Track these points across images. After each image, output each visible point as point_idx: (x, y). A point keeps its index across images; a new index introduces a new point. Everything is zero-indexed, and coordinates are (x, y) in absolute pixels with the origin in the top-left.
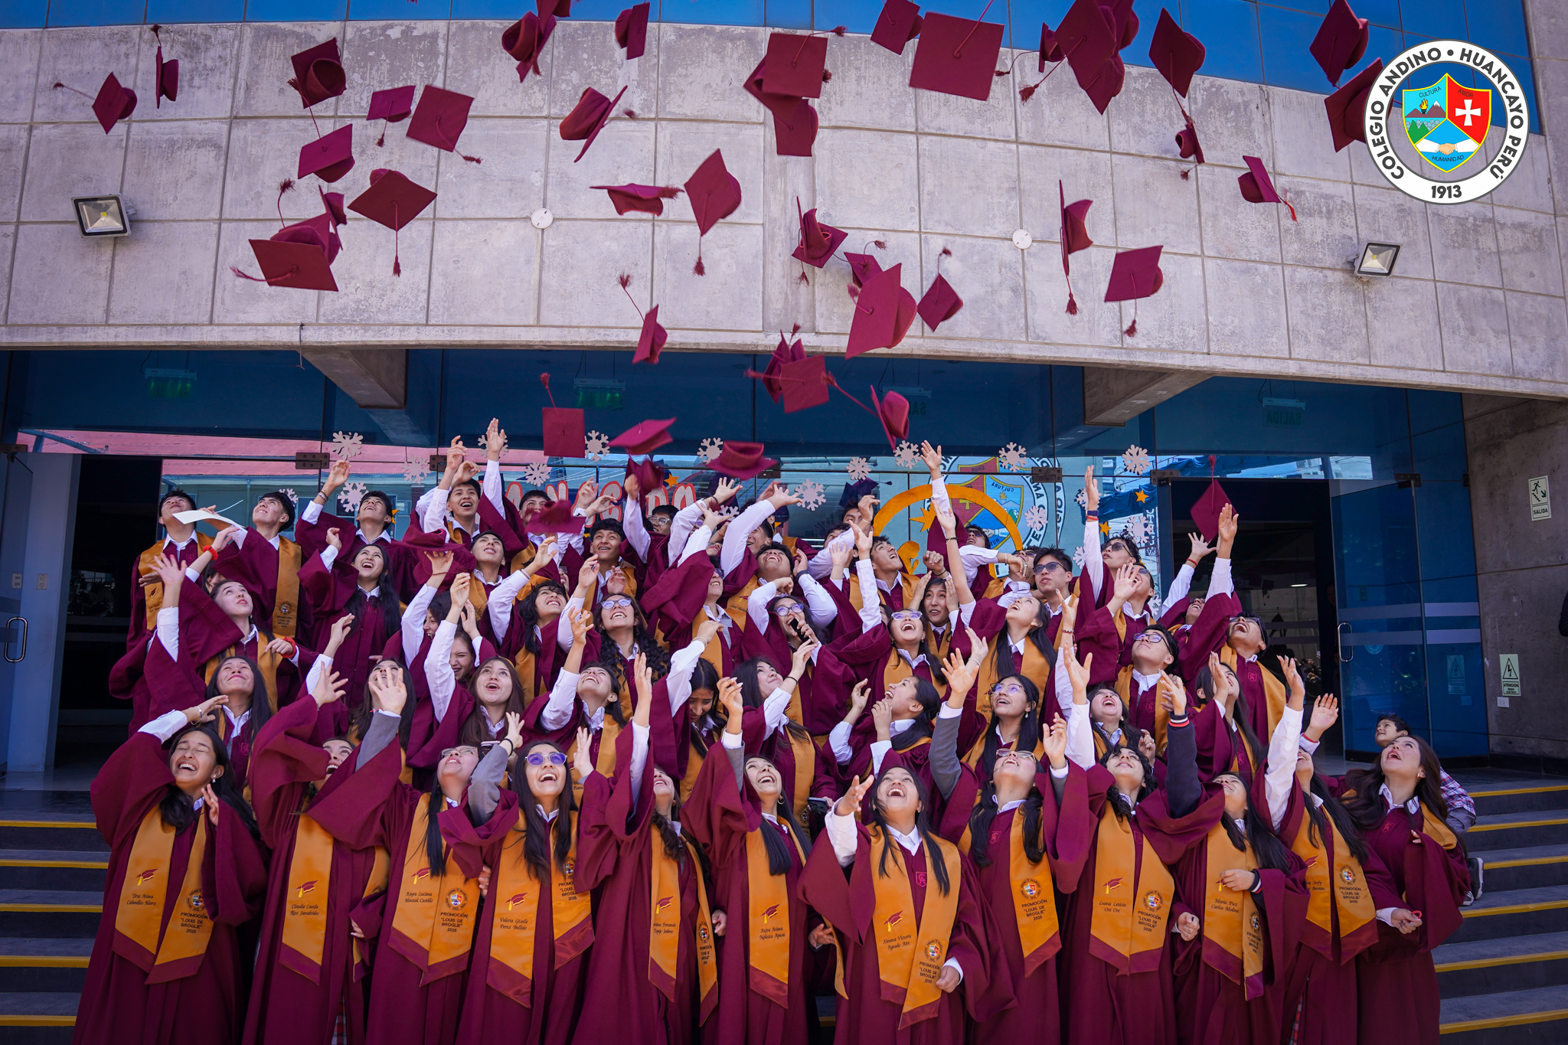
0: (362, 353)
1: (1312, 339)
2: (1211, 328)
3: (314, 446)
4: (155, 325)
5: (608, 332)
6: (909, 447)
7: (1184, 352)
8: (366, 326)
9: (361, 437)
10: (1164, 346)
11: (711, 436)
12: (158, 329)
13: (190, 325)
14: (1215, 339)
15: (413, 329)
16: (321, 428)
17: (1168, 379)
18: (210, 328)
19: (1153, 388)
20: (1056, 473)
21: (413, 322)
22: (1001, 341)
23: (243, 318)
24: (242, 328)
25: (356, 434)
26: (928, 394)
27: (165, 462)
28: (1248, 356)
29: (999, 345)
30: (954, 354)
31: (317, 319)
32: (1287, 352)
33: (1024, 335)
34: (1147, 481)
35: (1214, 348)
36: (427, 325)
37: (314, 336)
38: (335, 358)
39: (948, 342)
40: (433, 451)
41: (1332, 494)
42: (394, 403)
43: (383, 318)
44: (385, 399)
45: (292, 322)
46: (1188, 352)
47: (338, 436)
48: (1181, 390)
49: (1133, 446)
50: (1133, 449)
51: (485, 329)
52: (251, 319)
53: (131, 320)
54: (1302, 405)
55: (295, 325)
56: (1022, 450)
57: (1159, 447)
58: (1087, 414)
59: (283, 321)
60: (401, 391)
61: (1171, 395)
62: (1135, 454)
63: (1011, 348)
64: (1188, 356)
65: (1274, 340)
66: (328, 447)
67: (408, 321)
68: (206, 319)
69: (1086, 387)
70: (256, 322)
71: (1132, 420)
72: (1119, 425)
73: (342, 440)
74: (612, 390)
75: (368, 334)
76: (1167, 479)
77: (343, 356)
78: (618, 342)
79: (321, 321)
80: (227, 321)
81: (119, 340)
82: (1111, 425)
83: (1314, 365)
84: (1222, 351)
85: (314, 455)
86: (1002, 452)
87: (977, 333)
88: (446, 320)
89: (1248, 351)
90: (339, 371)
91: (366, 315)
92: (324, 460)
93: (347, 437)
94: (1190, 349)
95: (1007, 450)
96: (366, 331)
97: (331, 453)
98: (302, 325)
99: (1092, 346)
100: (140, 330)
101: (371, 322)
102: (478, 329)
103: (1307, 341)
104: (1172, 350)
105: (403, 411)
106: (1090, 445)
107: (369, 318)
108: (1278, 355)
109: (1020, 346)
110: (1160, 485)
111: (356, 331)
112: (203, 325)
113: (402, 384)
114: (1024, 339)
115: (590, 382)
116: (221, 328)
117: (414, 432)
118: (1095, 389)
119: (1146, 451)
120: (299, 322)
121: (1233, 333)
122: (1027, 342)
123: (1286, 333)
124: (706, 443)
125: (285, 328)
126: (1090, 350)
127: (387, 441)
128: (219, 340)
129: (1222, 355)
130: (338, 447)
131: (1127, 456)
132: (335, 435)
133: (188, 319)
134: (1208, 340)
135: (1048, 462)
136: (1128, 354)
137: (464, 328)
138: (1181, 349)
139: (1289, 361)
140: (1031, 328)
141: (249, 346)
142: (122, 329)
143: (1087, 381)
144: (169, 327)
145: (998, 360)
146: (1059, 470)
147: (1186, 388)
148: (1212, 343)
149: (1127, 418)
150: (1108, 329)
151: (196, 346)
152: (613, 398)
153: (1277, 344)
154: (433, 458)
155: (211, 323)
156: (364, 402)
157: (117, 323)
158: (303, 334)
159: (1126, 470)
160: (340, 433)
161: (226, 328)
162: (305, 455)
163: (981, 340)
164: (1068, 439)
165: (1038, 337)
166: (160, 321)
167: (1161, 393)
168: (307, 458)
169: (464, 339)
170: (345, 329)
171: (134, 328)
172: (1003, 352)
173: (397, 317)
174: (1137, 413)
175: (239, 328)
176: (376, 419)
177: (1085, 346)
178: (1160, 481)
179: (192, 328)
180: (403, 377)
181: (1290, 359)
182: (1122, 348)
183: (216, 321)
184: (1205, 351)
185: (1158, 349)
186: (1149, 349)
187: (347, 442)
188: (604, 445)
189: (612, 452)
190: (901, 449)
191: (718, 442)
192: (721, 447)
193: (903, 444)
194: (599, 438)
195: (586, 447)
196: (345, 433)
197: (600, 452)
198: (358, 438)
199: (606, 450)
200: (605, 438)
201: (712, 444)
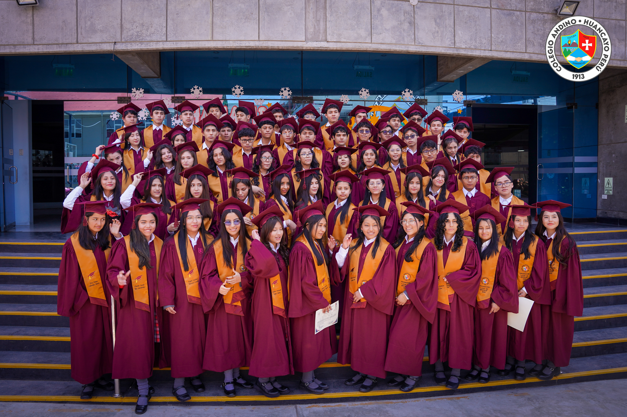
0: (141, 54)
1: (536, 44)
2: (493, 39)
3: (125, 95)
4: (54, 44)
5: (242, 42)
6: (365, 90)
7: (480, 50)
8: (141, 42)
9: (143, 90)
10: (472, 47)
11: (285, 86)
12: (56, 46)
13: (69, 44)
14: (494, 44)
15: (161, 43)
16: (127, 87)
17: (473, 62)
18: (77, 45)
19: (466, 65)
20: (425, 101)
21: (161, 40)
22: (404, 45)
23: (91, 40)
24: (90, 44)
25: (141, 89)
26: (373, 68)
27: (65, 102)
28: (508, 51)
29: (403, 46)
30: (384, 50)
31: (121, 40)
32: (525, 50)
33: (413, 42)
34: (462, 105)
35: (493, 48)
36: (167, 41)
37: (120, 47)
38: (130, 56)
39: (382, 45)
40: (173, 95)
41: (539, 112)
42: (156, 76)
43: (148, 39)
44: (152, 74)
45: (111, 41)
46: (482, 50)
47: (134, 90)
48: (478, 66)
49: (457, 90)
50: (457, 92)
51: (191, 42)
52: (94, 41)
53: (44, 42)
54: (529, 74)
55: (112, 42)
56: (411, 92)
57: (467, 92)
58: (438, 77)
59: (107, 41)
60: (159, 70)
61: (474, 69)
62: (457, 94)
63: (408, 48)
64: (482, 51)
65: (519, 44)
66: (130, 95)
67: (159, 40)
68: (75, 41)
69: (438, 65)
70: (96, 42)
71: (457, 79)
72: (452, 82)
73: (136, 91)
74: (244, 68)
75: (143, 45)
76: (471, 104)
77: (133, 55)
78: (246, 46)
79: (123, 41)
80: (84, 41)
81: (40, 51)
82: (448, 82)
83: (536, 55)
84: (497, 49)
85: (125, 98)
86: (403, 93)
87: (394, 41)
88: (174, 39)
89: (508, 49)
90: (132, 62)
91: (141, 38)
93: (138, 91)
94: (483, 48)
95: (405, 92)
96: (142, 44)
97: (132, 97)
98: (115, 43)
99: (442, 47)
100: (48, 47)
101: (143, 41)
102: (188, 42)
103: (534, 45)
104: (476, 49)
105: (159, 79)
106: (439, 91)
107: (143, 39)
108: (521, 51)
109: (412, 47)
110: (467, 107)
111: (138, 45)
112: (74, 44)
113: (159, 68)
114: (413, 44)
115: (235, 65)
116: (82, 45)
117: (164, 88)
118: (442, 66)
119: (462, 92)
120: (114, 41)
121: (502, 41)
122: (415, 45)
123: (525, 41)
124: (283, 89)
125: (108, 44)
126: (441, 49)
127: (154, 92)
128: (81, 50)
129: (497, 51)
130: (134, 94)
131: (454, 95)
132: (132, 89)
133: (67, 41)
134: (491, 45)
135: (422, 97)
136: (457, 51)
137: (182, 42)
138: (479, 48)
139: (526, 54)
140: (417, 39)
141: (94, 52)
142: (40, 46)
143: (439, 63)
144: (60, 45)
145: (403, 53)
146: (426, 100)
147: (481, 65)
148: (493, 46)
149: (455, 78)
150: (449, 40)
151: (72, 53)
152: (244, 71)
153: (521, 46)
154: (173, 98)
155: (77, 43)
156: (143, 76)
157: (38, 43)
158: (116, 46)
159: (454, 100)
160: (135, 88)
161: (84, 45)
162: (121, 98)
163: (396, 44)
164: (429, 88)
165: (420, 43)
166: (56, 42)
167: (470, 67)
168: (122, 99)
169: (182, 47)
170: (133, 44)
171: (45, 46)
172: (405, 49)
173: (154, 38)
174: (459, 77)
175: (89, 45)
176: (149, 83)
177: (439, 47)
178: (468, 104)
179: (70, 45)
180: (159, 65)
181: (526, 53)
182: (454, 48)
183: (79, 42)
184: (490, 49)
185: (470, 48)
186: (466, 48)
187: (138, 92)
188: (241, 91)
189: (245, 94)
190: (362, 91)
191: (288, 89)
192: (289, 91)
193: (363, 89)
194: (239, 88)
195: (234, 92)
196: (137, 89)
197: (240, 94)
198: (142, 90)
199: (242, 93)
200: (242, 88)
201: (285, 89)
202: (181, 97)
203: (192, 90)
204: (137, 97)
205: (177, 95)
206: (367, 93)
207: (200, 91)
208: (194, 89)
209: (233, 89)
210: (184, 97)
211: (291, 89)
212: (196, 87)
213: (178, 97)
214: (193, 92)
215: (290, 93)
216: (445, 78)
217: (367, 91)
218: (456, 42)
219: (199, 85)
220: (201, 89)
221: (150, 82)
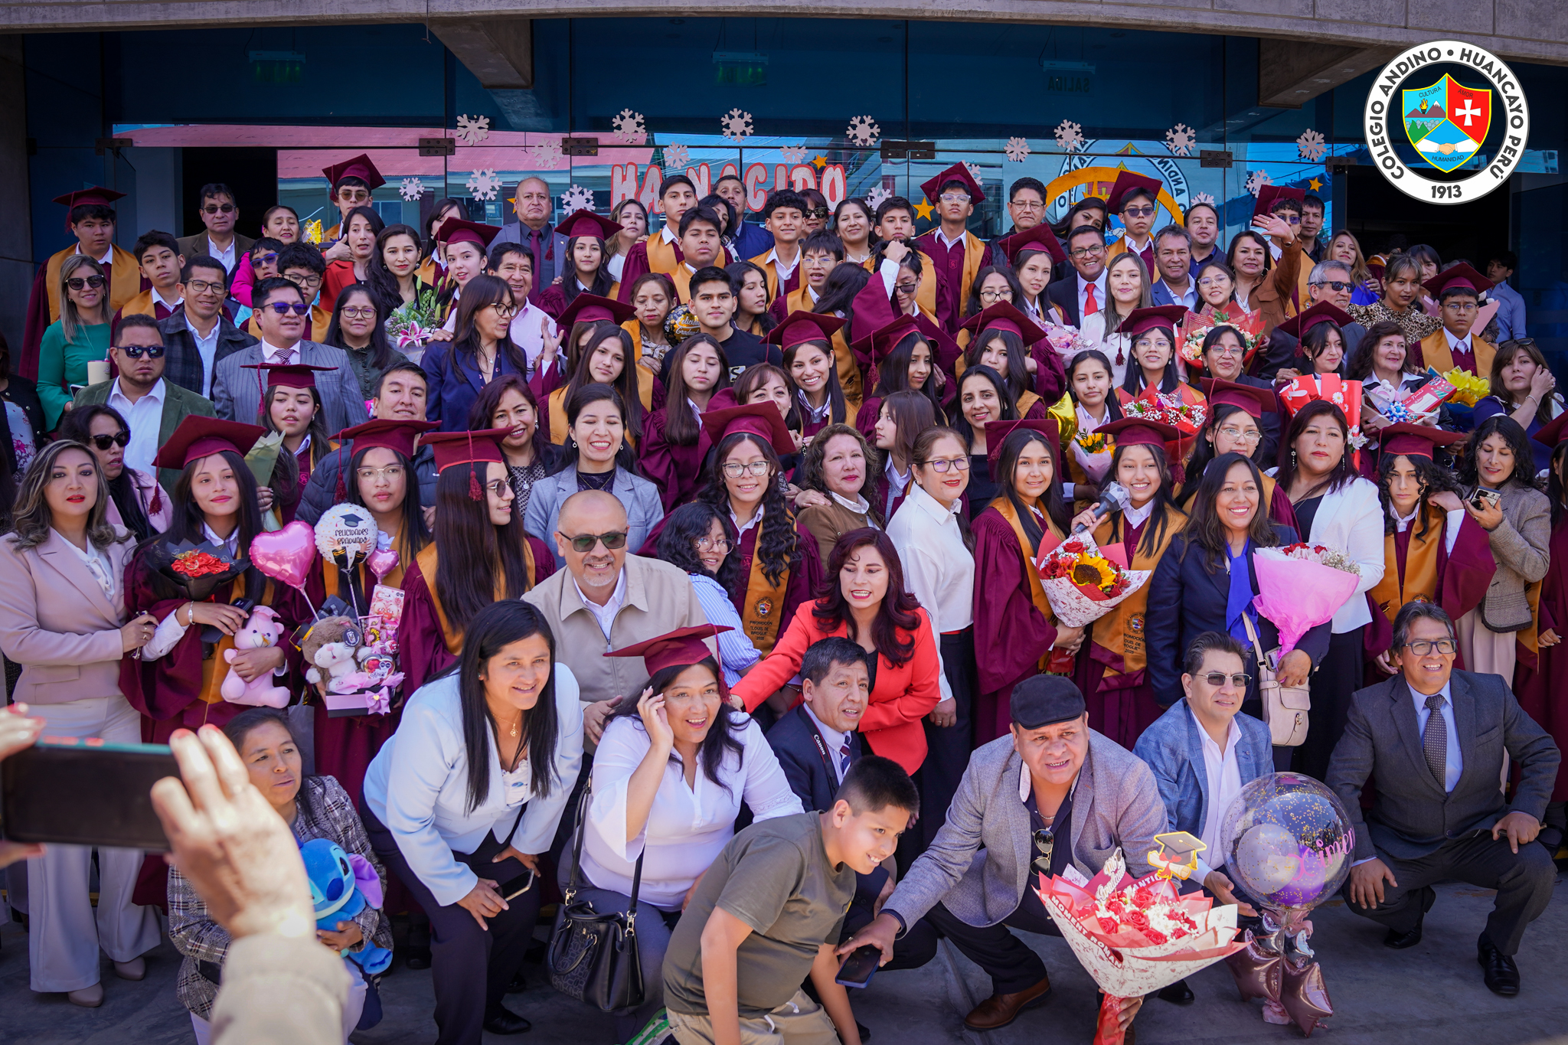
0: (493, 25)
1: (1519, 13)
3: (439, 133)
6: (1071, 127)
7: (1379, 25)
9: (487, 120)
10: (1359, 18)
11: (862, 112)
14: (1414, 11)
16: (443, 114)
17: (1358, 56)
19: (1339, 65)
20: (1225, 159)
22: (1185, 8)
25: (482, 117)
26: (1093, 69)
27: (280, 153)
28: (1448, 32)
29: (1183, 13)
30: (1133, 22)
32: (1490, 28)
34: (1322, 170)
35: (1412, 21)
37: (442, 7)
38: (463, 30)
40: (566, 135)
42: (522, 82)
44: (513, 78)
46: (1384, 26)
47: (463, 120)
49: (1308, 130)
50: (1309, 134)
56: (1191, 132)
57: (1333, 133)
58: (1262, 94)
60: (529, 69)
61: (1357, 74)
62: (1310, 139)
63: (1195, 17)
64: (1384, 29)
65: (1478, 13)
66: (451, 133)
69: (1262, 65)
71: (1310, 102)
72: (1296, 107)
73: (467, 124)
74: (755, 65)
76: (1343, 167)
77: (474, 28)
78: (774, 7)
82: (1286, 108)
83: (1518, 44)
84: (1421, 25)
85: (438, 141)
86: (1170, 134)
89: (1449, 26)
90: (466, 46)
92: (449, 146)
93: (473, 122)
94: (1386, 22)
95: (1175, 132)
97: (457, 139)
99: (1281, 16)
103: (1514, 16)
104: (1367, 23)
105: (530, 91)
106: (1258, 130)
108: (1481, 31)
109: (1205, 14)
110: (1335, 173)
113: (529, 60)
114: (1209, 7)
115: (731, 56)
117: (537, 115)
118: (1273, 67)
119: (1322, 135)
121: (1434, 5)
122: (1212, 10)
123: (1491, 6)
124: (856, 121)
126: (1279, 20)
127: (508, 127)
128: (340, 13)
129: (1421, 29)
130: (462, 131)
131: (1301, 141)
132: (459, 118)
134: (1407, 13)
135: (1217, 147)
136: (1319, 26)
138: (1377, 21)
139: (1492, 39)
143: (1263, 58)
145: (1179, 30)
146: (1230, 155)
148: (1410, 16)
149: (1305, 99)
152: (755, 73)
153: (1481, 18)
154: (565, 141)
156: (488, 81)
159: (1300, 155)
160: (465, 116)
162: (428, 141)
163: (1165, 6)
164: (1237, 122)
167: (1348, 70)
168: (431, 145)
172: (1185, 21)
174: (1317, 94)
176: (498, 100)
177: (1276, 15)
178: (1336, 167)
180: (529, 54)
181: (1494, 35)
182: (1313, 19)
184: (1403, 24)
185: (1352, 21)
186: (1341, 21)
187: (473, 126)
188: (747, 124)
189: (756, 133)
190: (1063, 129)
191: (868, 120)
192: (871, 126)
193: (1066, 124)
194: (741, 116)
195: (727, 126)
196: (470, 118)
197: (743, 133)
198: (484, 122)
199: (749, 130)
200: (748, 117)
201: (862, 122)
202: (588, 140)
203: (617, 121)
204: (471, 139)
205: (575, 135)
206: (1077, 133)
207: (639, 124)
208: (622, 118)
209: (725, 120)
210: (596, 140)
211: (877, 122)
212: (627, 113)
213: (578, 140)
214: (619, 127)
215: (876, 130)
216: (1280, 98)
217: (1077, 127)
219: (635, 109)
220: (639, 118)
221: (501, 100)
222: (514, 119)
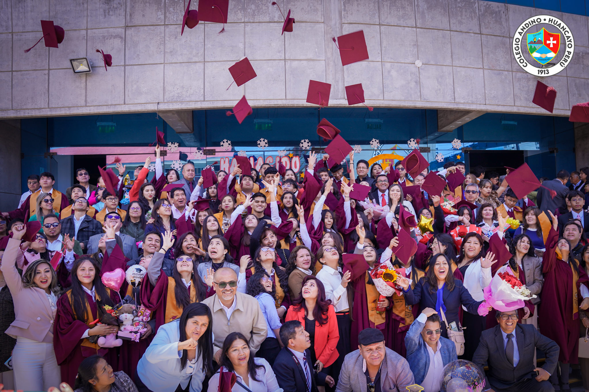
0: (180, 113)
1: (522, 98)
2: (487, 95)
4: (104, 105)
5: (270, 101)
6: (375, 141)
7: (477, 104)
8: (182, 102)
9: (178, 144)
10: (470, 102)
11: (305, 138)
12: (105, 107)
13: (117, 105)
14: (488, 99)
15: (199, 103)
17: (470, 114)
18: (124, 105)
19: (464, 117)
20: (428, 149)
21: (199, 100)
22: (411, 101)
23: (136, 101)
24: (136, 105)
26: (382, 121)
27: (107, 156)
28: (499, 105)
29: (411, 102)
30: (395, 106)
31: (164, 101)
32: (513, 103)
33: (420, 99)
34: (461, 151)
35: (487, 102)
36: (204, 101)
37: (163, 107)
38: (170, 115)
39: (393, 101)
40: (205, 148)
41: (525, 156)
42: (189, 131)
43: (188, 99)
44: (186, 129)
45: (154, 102)
46: (478, 104)
47: (169, 144)
48: (474, 118)
50: (456, 140)
51: (225, 102)
52: (139, 102)
53: (95, 104)
54: (516, 123)
55: (156, 103)
56: (416, 141)
57: (465, 139)
58: (439, 127)
59: (151, 102)
60: (192, 126)
61: (470, 120)
62: (456, 142)
63: (415, 103)
64: (478, 105)
65: (509, 99)
66: (166, 148)
67: (197, 100)
68: (123, 102)
69: (439, 118)
70: (141, 102)
72: (451, 131)
73: (171, 145)
74: (268, 123)
75: (183, 105)
76: (468, 151)
77: (173, 114)
78: (274, 105)
79: (165, 101)
80: (131, 103)
81: (91, 111)
82: (447, 132)
83: (523, 108)
84: (490, 103)
86: (409, 142)
87: (403, 98)
88: (211, 99)
89: (499, 103)
90: (171, 120)
91: (182, 98)
92: (165, 153)
93: (173, 144)
94: (479, 103)
95: (411, 141)
96: (182, 104)
97: (168, 150)
98: (158, 103)
99: (444, 102)
100: (98, 108)
101: (184, 101)
102: (223, 102)
103: (521, 99)
104: (472, 103)
105: (192, 134)
106: (438, 139)
107: (183, 99)
108: (510, 105)
109: (419, 102)
110: (465, 153)
111: (178, 104)
112: (122, 105)
113: (192, 124)
114: (420, 100)
115: (260, 120)
116: (129, 105)
117: (195, 142)
118: (442, 118)
119: (460, 141)
120: (157, 102)
121: (494, 97)
122: (421, 101)
123: (513, 96)
124: (303, 141)
125: (152, 104)
126: (443, 104)
127: (185, 146)
128: (128, 110)
129: (490, 105)
130: (169, 148)
131: (453, 143)
132: (168, 143)
133: (116, 103)
134: (485, 100)
135: (425, 146)
136: (457, 105)
137: (218, 102)
138: (476, 103)
139: (514, 107)
140: (422, 96)
141: (139, 112)
142: (92, 108)
143: (439, 115)
144: (109, 106)
145: (411, 108)
146: (429, 148)
147: (477, 117)
148: (487, 101)
149: (454, 129)
150: (449, 96)
151: (119, 113)
152: (268, 126)
153: (510, 100)
154: (204, 150)
155: (125, 104)
156: (178, 131)
157: (90, 105)
158: (159, 106)
159: (453, 147)
161: (130, 105)
163: (404, 100)
164: (431, 137)
165: (425, 99)
166: (106, 104)
167: (467, 119)
169: (218, 105)
170: (174, 104)
171: (96, 107)
172: (412, 105)
173: (193, 98)
174: (457, 127)
175: (135, 105)
176: (181, 137)
177: (442, 102)
178: (465, 151)
179: (118, 106)
180: (192, 121)
181: (514, 106)
182: (455, 103)
183: (126, 103)
184: (484, 103)
185: (468, 103)
186: (464, 103)
187: (173, 146)
188: (266, 143)
189: (269, 146)
190: (373, 142)
191: (307, 141)
192: (308, 143)
193: (374, 140)
194: (264, 141)
195: (259, 144)
196: (172, 143)
197: (265, 146)
198: (177, 144)
199: (267, 145)
200: (266, 141)
201: (305, 141)
202: (212, 150)
203: (222, 143)
204: (172, 151)
205: (208, 148)
206: (378, 143)
207: (229, 144)
208: (224, 142)
209: (259, 142)
210: (215, 150)
211: (310, 141)
212: (225, 140)
213: (209, 150)
214: (222, 145)
215: (310, 144)
216: (445, 129)
217: (377, 141)
218: (456, 98)
219: (228, 139)
220: (229, 142)
221: (182, 137)
222: (187, 143)
